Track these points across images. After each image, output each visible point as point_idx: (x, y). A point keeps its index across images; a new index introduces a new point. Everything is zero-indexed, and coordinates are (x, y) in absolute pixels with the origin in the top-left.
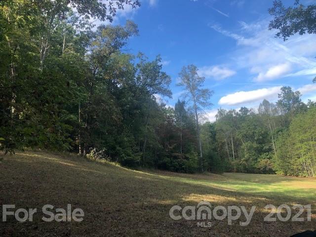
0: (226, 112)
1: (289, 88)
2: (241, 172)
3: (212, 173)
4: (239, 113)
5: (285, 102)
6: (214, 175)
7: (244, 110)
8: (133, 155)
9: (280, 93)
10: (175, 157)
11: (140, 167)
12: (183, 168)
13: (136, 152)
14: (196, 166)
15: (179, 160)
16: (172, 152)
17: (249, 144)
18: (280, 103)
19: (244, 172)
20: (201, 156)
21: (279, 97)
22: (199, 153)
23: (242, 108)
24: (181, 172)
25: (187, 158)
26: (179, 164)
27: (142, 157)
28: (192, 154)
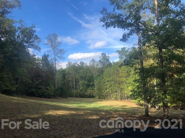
0: (72, 64)
1: (105, 54)
2: (78, 97)
3: (62, 98)
4: (80, 64)
5: (103, 61)
6: (63, 99)
7: (82, 63)
8: (10, 87)
9: (100, 56)
10: (40, 89)
11: (15, 95)
12: (44, 95)
13: (12, 85)
14: (52, 94)
15: (42, 90)
16: (38, 85)
17: (83, 82)
18: (100, 61)
19: (79, 97)
20: (56, 88)
21: (100, 58)
22: (55, 86)
23: (81, 62)
24: (43, 97)
25: (47, 89)
26: (42, 92)
27: (17, 88)
28: (50, 87)
